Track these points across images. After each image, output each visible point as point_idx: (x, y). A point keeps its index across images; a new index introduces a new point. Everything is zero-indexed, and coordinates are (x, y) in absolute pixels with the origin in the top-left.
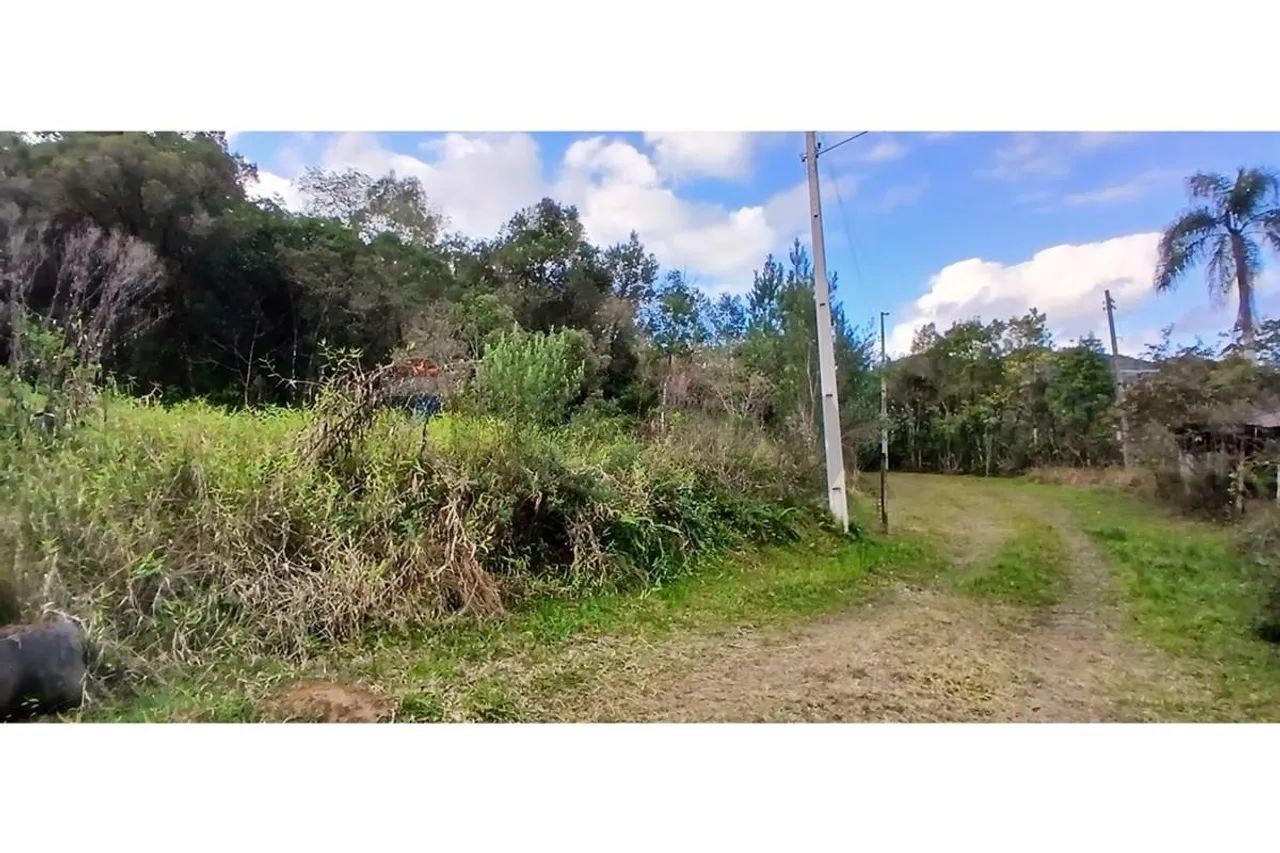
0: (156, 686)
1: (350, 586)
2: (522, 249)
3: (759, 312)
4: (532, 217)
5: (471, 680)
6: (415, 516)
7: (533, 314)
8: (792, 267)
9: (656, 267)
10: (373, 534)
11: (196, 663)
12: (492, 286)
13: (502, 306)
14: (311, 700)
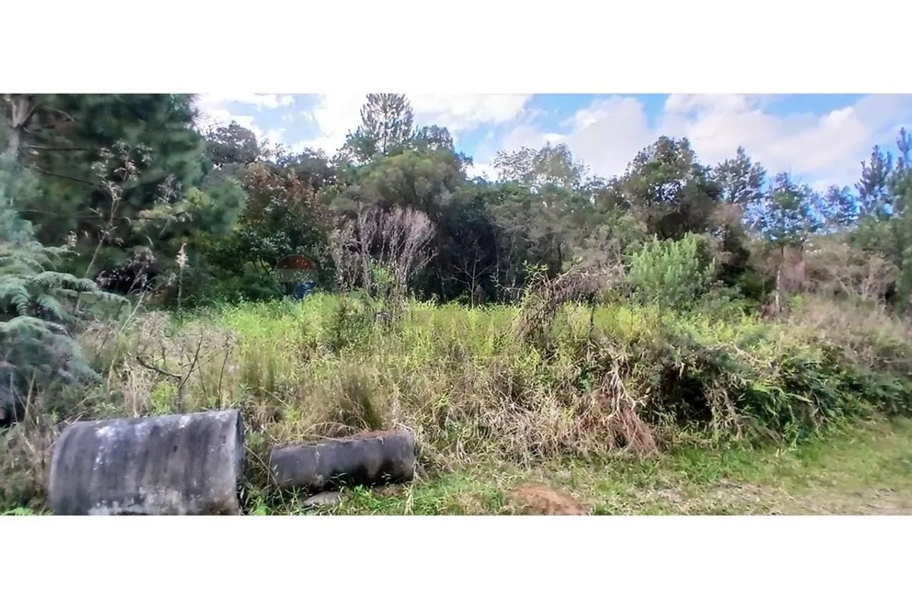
0: (449, 473)
1: (552, 422)
2: (645, 178)
3: (870, 198)
4: (652, 153)
5: (642, 501)
6: (590, 377)
7: (657, 226)
8: (901, 154)
9: (763, 173)
10: (562, 388)
11: (468, 461)
12: (623, 209)
13: (638, 224)
14: (537, 496)
